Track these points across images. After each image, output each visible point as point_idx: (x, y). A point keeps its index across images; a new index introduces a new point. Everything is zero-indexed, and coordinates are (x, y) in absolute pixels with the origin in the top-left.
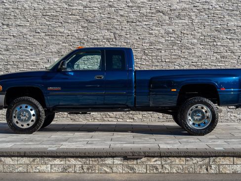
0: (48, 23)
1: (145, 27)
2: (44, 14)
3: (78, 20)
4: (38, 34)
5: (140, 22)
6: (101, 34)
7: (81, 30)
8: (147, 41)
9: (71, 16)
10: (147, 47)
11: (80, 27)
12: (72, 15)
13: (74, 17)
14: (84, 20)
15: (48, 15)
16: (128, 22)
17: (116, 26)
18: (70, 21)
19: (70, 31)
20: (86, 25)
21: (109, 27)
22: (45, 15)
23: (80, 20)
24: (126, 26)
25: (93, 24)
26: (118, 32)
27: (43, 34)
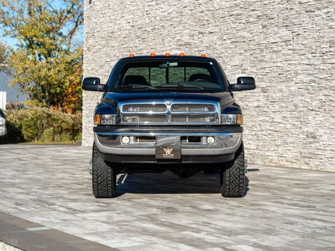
0: (233, 25)
1: (324, 16)
2: (231, 13)
3: (258, 16)
4: (224, 42)
5: (319, 9)
6: (279, 35)
7: (260, 31)
8: (326, 39)
9: (252, 13)
10: (327, 50)
11: (261, 27)
12: (253, 10)
13: (255, 12)
14: (265, 16)
15: (233, 15)
16: (307, 12)
17: (294, 21)
18: (252, 20)
19: (251, 33)
20: (265, 23)
21: (287, 23)
22: (231, 16)
23: (260, 16)
24: (304, 19)
25: (272, 21)
26: (295, 29)
27: (228, 41)
